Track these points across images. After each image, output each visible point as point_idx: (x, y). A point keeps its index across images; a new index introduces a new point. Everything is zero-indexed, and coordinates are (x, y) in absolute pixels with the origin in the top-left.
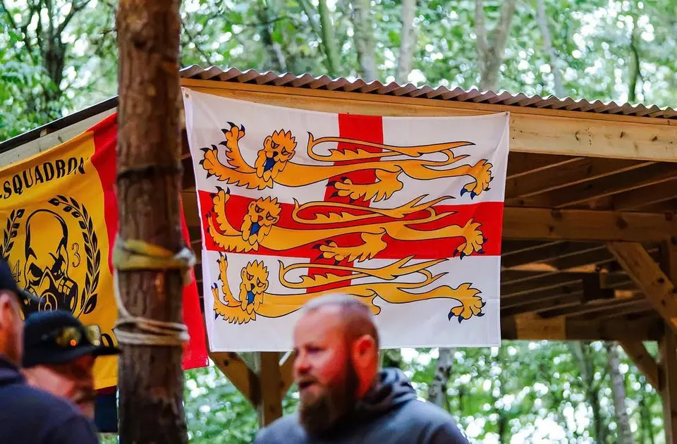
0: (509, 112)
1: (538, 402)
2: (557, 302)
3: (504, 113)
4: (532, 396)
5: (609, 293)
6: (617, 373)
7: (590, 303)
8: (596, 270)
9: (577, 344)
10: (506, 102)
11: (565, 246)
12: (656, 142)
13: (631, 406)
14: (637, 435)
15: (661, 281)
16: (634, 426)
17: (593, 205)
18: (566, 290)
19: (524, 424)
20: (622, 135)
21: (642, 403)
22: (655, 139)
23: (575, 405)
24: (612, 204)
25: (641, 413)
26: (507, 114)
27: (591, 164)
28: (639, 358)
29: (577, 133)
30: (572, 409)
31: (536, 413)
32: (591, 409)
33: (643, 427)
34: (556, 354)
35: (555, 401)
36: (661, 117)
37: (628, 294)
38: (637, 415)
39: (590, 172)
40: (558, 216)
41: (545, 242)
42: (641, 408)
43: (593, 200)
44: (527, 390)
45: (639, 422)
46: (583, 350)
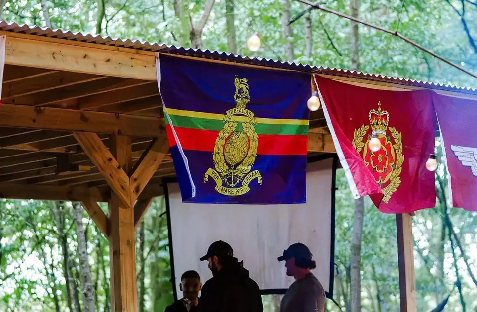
0: (5, 36)
1: (26, 243)
2: (38, 173)
3: (3, 36)
4: (22, 239)
5: (75, 168)
6: (80, 224)
7: (61, 174)
8: (66, 151)
9: (54, 203)
10: (4, 29)
11: (45, 133)
12: (108, 62)
13: (91, 247)
14: (94, 268)
15: (110, 160)
16: (92, 261)
17: (65, 105)
18: (45, 164)
19: (15, 258)
20: (85, 56)
21: (98, 245)
22: (109, 60)
23: (51, 246)
24: (77, 105)
25: (97, 253)
26: (4, 37)
27: (63, 76)
28: (96, 214)
29: (53, 54)
30: (49, 248)
31: (24, 251)
32: (61, 248)
33: (98, 262)
34: (39, 209)
35: (39, 242)
36: (114, 45)
37: (88, 168)
38: (95, 254)
39: (61, 81)
40: (39, 112)
41: (30, 130)
42: (98, 249)
43: (64, 102)
44: (18, 234)
45: (96, 259)
46: (58, 207)
